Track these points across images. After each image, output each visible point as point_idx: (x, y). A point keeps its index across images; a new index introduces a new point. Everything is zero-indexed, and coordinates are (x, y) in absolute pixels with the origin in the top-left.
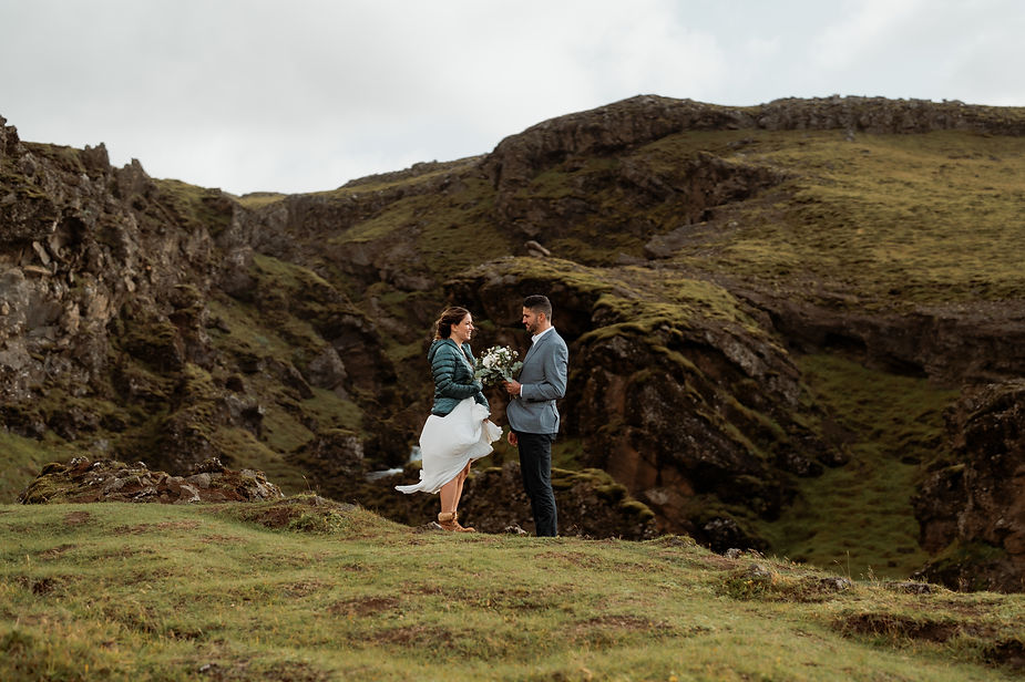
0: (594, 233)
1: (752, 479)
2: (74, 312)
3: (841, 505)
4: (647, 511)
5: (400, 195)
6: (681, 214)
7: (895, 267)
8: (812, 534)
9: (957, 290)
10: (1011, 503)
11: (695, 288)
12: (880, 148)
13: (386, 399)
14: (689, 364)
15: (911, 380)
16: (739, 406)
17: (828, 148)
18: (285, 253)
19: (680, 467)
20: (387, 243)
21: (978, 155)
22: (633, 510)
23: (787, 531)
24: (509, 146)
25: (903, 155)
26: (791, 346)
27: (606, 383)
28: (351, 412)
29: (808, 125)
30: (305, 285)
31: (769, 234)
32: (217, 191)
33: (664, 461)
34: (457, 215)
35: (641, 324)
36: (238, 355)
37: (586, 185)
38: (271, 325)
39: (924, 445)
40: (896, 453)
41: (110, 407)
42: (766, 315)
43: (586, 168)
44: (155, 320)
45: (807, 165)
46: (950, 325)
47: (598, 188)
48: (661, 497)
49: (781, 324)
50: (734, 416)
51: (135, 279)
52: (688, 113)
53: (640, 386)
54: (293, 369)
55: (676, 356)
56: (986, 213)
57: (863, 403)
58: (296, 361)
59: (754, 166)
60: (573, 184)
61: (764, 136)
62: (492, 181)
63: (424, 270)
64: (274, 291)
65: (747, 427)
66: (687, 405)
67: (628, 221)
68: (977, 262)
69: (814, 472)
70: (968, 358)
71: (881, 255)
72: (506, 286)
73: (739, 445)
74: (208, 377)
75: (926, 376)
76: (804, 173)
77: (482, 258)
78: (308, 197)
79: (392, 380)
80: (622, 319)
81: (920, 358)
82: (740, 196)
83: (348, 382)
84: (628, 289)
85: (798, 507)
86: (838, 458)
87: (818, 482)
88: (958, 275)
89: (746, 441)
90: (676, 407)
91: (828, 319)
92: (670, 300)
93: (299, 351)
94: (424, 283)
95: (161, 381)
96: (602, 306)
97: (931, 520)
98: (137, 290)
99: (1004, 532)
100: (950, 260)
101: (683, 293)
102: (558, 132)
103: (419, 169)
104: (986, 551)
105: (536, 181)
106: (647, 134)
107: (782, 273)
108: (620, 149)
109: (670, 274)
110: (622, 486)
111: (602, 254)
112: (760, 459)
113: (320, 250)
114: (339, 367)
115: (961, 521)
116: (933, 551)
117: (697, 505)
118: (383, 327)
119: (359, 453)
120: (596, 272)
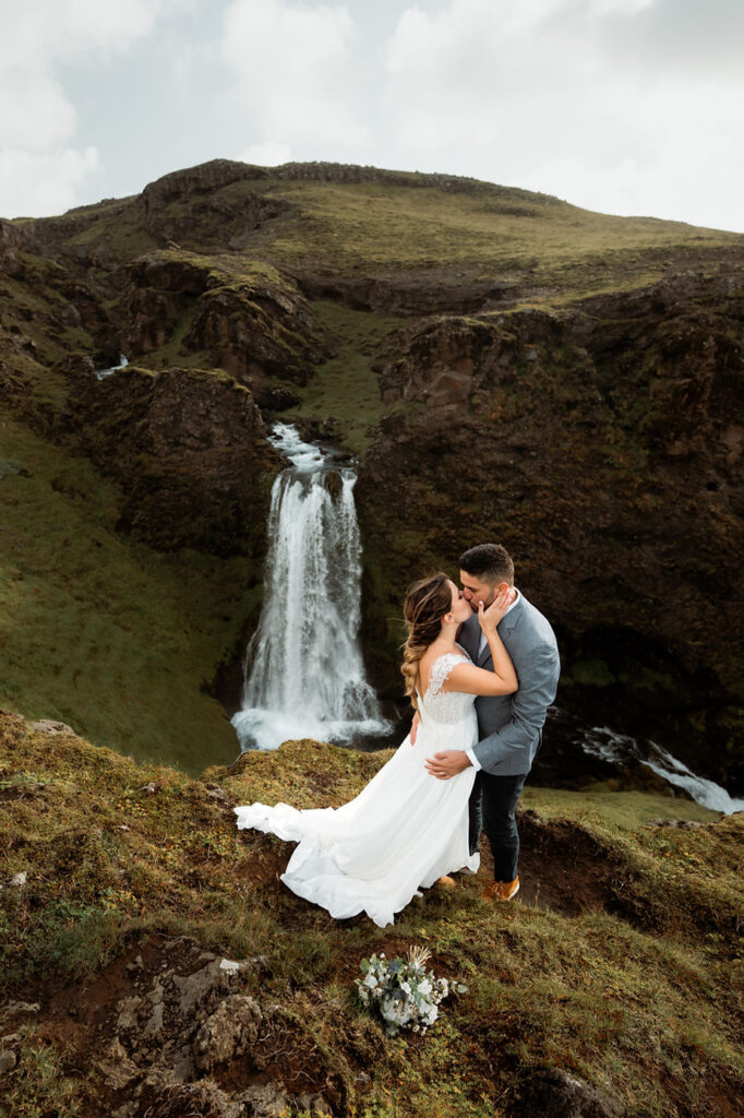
0: (199, 238)
1: (293, 367)
3: (336, 378)
4: (247, 390)
5: (97, 218)
6: (243, 227)
7: (355, 254)
8: (323, 394)
9: (386, 266)
10: (431, 381)
11: (259, 266)
12: (339, 190)
13: (104, 331)
14: (259, 308)
15: (365, 314)
16: (285, 329)
17: (315, 190)
18: (38, 252)
19: (258, 363)
20: (95, 244)
21: (383, 196)
22: (240, 391)
23: (311, 392)
24: (151, 189)
25: (349, 195)
26: (307, 296)
27: (217, 320)
28: (88, 340)
29: (302, 177)
30: (51, 269)
31: (291, 236)
33: (250, 360)
34: (129, 229)
35: (233, 287)
36: (20, 310)
37: (193, 211)
38: (37, 293)
39: (373, 347)
40: (359, 351)
42: (294, 280)
43: (193, 202)
45: (304, 199)
46: (384, 284)
47: (200, 212)
48: (249, 379)
49: (302, 285)
50: (282, 335)
52: (243, 170)
53: (235, 321)
54: (52, 317)
55: (253, 304)
56: (394, 225)
57: (343, 325)
58: (53, 313)
59: (279, 200)
60: (186, 210)
61: (281, 183)
62: (144, 209)
63: (115, 260)
64: (35, 274)
65: (289, 340)
66: (259, 330)
67: (216, 231)
68: (393, 251)
69: (322, 362)
70: (392, 302)
71: (347, 247)
72: (160, 267)
73: (286, 350)
75: (372, 311)
76: (304, 204)
77: (144, 252)
78: (48, 219)
79: (106, 320)
81: (369, 302)
82: (273, 216)
83: (83, 322)
84: (223, 267)
85: (315, 380)
86: (333, 354)
87: (324, 367)
88: (385, 258)
89: (289, 348)
90: (254, 331)
91: (325, 282)
92: (246, 273)
93: (54, 307)
96: (212, 277)
97: (387, 388)
99: (427, 396)
100: (381, 250)
101: (253, 269)
102: (176, 180)
103: (105, 203)
104: (417, 405)
105: (167, 209)
106: (222, 182)
107: (301, 258)
108: (208, 191)
109: (244, 258)
110: (233, 378)
111: (206, 248)
112: (295, 357)
113: (59, 250)
114: (77, 314)
115: (406, 391)
116: (387, 404)
117: (267, 382)
118: (98, 291)
119: (91, 364)
120: (207, 258)
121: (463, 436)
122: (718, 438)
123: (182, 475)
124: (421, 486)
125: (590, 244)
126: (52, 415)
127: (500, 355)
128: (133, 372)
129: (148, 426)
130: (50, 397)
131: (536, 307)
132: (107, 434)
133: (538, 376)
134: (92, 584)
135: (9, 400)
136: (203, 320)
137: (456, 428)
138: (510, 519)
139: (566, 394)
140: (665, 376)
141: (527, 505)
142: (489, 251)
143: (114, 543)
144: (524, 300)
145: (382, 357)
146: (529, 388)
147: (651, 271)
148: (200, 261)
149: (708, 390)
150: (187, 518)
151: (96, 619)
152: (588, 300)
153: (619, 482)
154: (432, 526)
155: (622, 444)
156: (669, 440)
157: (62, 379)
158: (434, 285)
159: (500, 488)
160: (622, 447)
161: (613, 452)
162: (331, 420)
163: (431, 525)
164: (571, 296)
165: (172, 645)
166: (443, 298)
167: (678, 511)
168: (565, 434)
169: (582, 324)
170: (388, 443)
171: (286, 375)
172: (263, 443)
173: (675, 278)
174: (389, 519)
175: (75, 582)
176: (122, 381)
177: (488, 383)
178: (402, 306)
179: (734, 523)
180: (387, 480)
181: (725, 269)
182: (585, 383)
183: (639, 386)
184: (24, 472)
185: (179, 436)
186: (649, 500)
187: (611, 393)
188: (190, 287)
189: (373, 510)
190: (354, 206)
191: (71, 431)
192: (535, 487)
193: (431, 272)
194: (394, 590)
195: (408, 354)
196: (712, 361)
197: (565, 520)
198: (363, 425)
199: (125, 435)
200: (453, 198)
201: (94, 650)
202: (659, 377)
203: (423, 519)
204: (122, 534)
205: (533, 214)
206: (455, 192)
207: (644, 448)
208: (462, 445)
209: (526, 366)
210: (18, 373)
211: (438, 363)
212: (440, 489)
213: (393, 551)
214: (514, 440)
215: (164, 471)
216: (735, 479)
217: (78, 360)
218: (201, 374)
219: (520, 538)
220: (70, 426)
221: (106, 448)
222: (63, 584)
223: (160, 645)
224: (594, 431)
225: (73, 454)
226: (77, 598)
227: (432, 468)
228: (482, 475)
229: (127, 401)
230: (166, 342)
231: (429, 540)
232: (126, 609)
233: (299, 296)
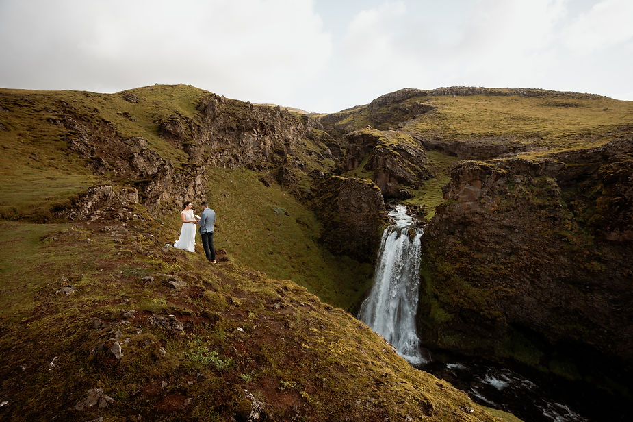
1: (412, 180)
4: (380, 189)
7: (454, 130)
8: (425, 194)
9: (468, 135)
10: (460, 190)
11: (403, 136)
12: (461, 100)
14: (398, 154)
15: (453, 157)
16: (410, 163)
18: (320, 128)
19: (395, 177)
22: (376, 189)
23: (419, 193)
25: (467, 101)
26: (426, 149)
27: (379, 158)
28: (333, 163)
30: (324, 135)
31: (427, 121)
33: (391, 176)
35: (387, 145)
38: (316, 144)
42: (420, 142)
43: (392, 106)
44: (281, 145)
46: (464, 144)
48: (390, 184)
49: (424, 144)
50: (409, 166)
54: (320, 154)
55: (395, 152)
57: (441, 163)
58: (321, 152)
59: (428, 105)
65: (412, 168)
66: (397, 163)
69: (428, 179)
70: (468, 152)
71: (452, 127)
72: (359, 135)
73: (409, 173)
74: (292, 157)
75: (457, 156)
80: (383, 143)
81: (456, 152)
82: (423, 112)
83: (332, 156)
84: (387, 136)
85: (423, 187)
86: (434, 176)
87: (428, 181)
88: (469, 131)
89: (412, 172)
90: (394, 164)
91: (433, 142)
93: (321, 150)
96: (380, 140)
97: (446, 193)
99: (458, 197)
100: (469, 128)
101: (400, 137)
102: (385, 98)
104: (454, 201)
107: (426, 131)
109: (399, 132)
110: (374, 183)
112: (414, 176)
114: (330, 153)
115: (449, 194)
117: (398, 186)
120: (382, 132)
121: (476, 218)
123: (348, 223)
124: (454, 241)
125: (589, 123)
126: (303, 192)
127: (496, 179)
129: (338, 200)
130: (304, 185)
132: (322, 202)
133: (520, 191)
136: (373, 158)
137: (473, 214)
138: (504, 264)
139: (537, 201)
141: (513, 258)
142: (528, 128)
143: (315, 248)
146: (513, 197)
148: (377, 133)
150: (347, 242)
152: (562, 153)
153: (573, 252)
156: (606, 231)
157: (310, 179)
158: (489, 145)
159: (497, 247)
160: (576, 233)
161: (569, 235)
162: (424, 206)
163: (458, 261)
164: (554, 151)
165: (328, 295)
166: (492, 151)
168: (537, 222)
169: (553, 166)
170: (438, 218)
171: (409, 184)
172: (383, 212)
174: (437, 255)
177: (491, 192)
178: (472, 154)
180: (437, 236)
182: (552, 196)
183: (592, 200)
184: (286, 214)
185: (349, 206)
187: (572, 203)
188: (372, 144)
189: (429, 249)
191: (309, 200)
192: (518, 249)
193: (490, 138)
194: (437, 291)
197: (537, 269)
199: (330, 203)
203: (454, 257)
204: (319, 245)
205: (577, 105)
206: (529, 97)
207: (592, 235)
208: (476, 223)
209: (513, 185)
210: (294, 175)
211: (464, 182)
212: (464, 243)
213: (438, 271)
214: (505, 222)
215: (341, 220)
219: (509, 275)
220: (310, 198)
221: (321, 208)
223: (322, 295)
224: (556, 222)
225: (308, 209)
226: (292, 267)
227: (462, 232)
228: (486, 239)
229: (333, 190)
230: (358, 166)
231: (456, 269)
232: (312, 276)
233: (420, 148)
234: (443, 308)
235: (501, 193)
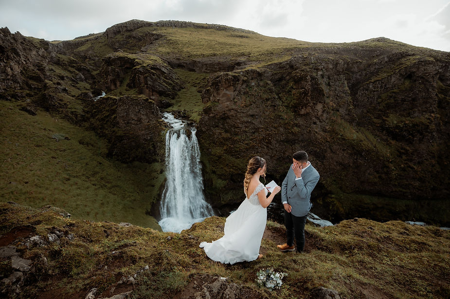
0: (129, 47)
1: (169, 92)
2: (9, 70)
3: (185, 96)
4: (153, 102)
5: (88, 40)
6: (146, 43)
7: (188, 52)
8: (181, 101)
9: (199, 56)
10: (220, 95)
11: (153, 57)
12: (179, 30)
13: (94, 82)
14: (155, 72)
15: (194, 72)
16: (165, 79)
17: (170, 30)
18: (65, 54)
19: (156, 91)
20: (87, 51)
21: (195, 32)
22: (151, 102)
23: (176, 101)
24: (109, 30)
25: (183, 31)
26: (172, 67)
27: (140, 77)
28: (88, 86)
29: (166, 26)
30: (70, 60)
31: (164, 46)
32: (43, 39)
33: (153, 91)
34: (101, 45)
35: (145, 65)
36: (59, 76)
37: (126, 38)
38: (65, 69)
39: (197, 84)
40: (192, 85)
41: (28, 92)
42: (167, 62)
43: (125, 35)
44: (34, 70)
45: (167, 33)
46: (199, 62)
47: (128, 38)
48: (154, 97)
49: (169, 63)
50: (164, 81)
51: (25, 61)
52: (144, 23)
53: (146, 77)
54: (73, 78)
55: (152, 71)
56: (201, 42)
57: (186, 77)
58: (73, 76)
59: (158, 34)
60: (123, 38)
61: (158, 28)
62: (107, 37)
63: (96, 56)
64: (64, 62)
65: (167, 83)
66: (155, 80)
67: (135, 45)
68: (201, 51)
69: (179, 90)
70: (203, 68)
71: (185, 50)
72: (116, 59)
73: (166, 87)
74: (52, 83)
75: (196, 71)
76: (168, 35)
77: (109, 53)
78: (67, 41)
79: (95, 78)
80: (141, 64)
81: (194, 68)
82: (156, 39)
83: (86, 80)
84: (140, 58)
85: (177, 96)
86: (183, 87)
87: (180, 92)
88: (199, 53)
90: (154, 81)
91: (177, 62)
92: (149, 60)
93: (73, 74)
94: (97, 59)
95: (40, 85)
96: (136, 62)
97: (204, 98)
98: (26, 63)
99: (219, 100)
100: (197, 50)
101: (151, 58)
102: (118, 27)
103: (90, 35)
104: (216, 103)
105: (116, 37)
106: (136, 27)
107: (168, 54)
108: (131, 31)
109: (147, 55)
110: (148, 98)
111: (132, 51)
112: (170, 89)
113: (73, 53)
114: (83, 77)
115: (211, 99)
116: (205, 104)
117: (160, 98)
118: (90, 68)
119: (92, 95)
120: (133, 55)
121: (232, 113)
122: (315, 107)
123: (131, 134)
124: (219, 131)
125: (267, 47)
126: (77, 115)
127: (242, 85)
128: (109, 97)
129: (116, 117)
131: (252, 68)
132: (100, 122)
133: (256, 91)
134: (99, 179)
135: (58, 111)
136: (134, 77)
137: (230, 110)
138: (251, 140)
139: (265, 96)
140: (296, 88)
141: (256, 134)
142: (234, 50)
143: (106, 163)
144: (248, 66)
145: (201, 87)
146: (253, 95)
147: (288, 55)
148: (131, 56)
149: (310, 92)
150: (134, 150)
151: (102, 192)
152: (269, 65)
153: (285, 124)
154: (225, 145)
155: (285, 111)
156: (300, 109)
157: (80, 102)
158: (217, 62)
159: (247, 129)
160: (285, 113)
161: (283, 114)
162: (185, 110)
164: (263, 64)
165: (133, 198)
167: (305, 132)
168: (267, 109)
169: (268, 73)
170: (207, 117)
171: (167, 96)
172: (161, 120)
173: (295, 57)
174: (209, 144)
175: (91, 178)
176: (105, 101)
177: (239, 94)
178: (206, 69)
179: (323, 134)
180: (207, 130)
181: (310, 54)
182: (271, 92)
183: (288, 92)
184: (66, 138)
185: (129, 120)
186: (296, 129)
187: (280, 95)
188: (128, 66)
189: (203, 141)
190: (186, 35)
191: (85, 121)
192: (259, 128)
193: (215, 57)
194: (214, 169)
195: (211, 86)
196: (310, 83)
197: (270, 138)
198: (197, 112)
199: (108, 121)
200: (220, 32)
201: (102, 204)
202: (294, 89)
203: (221, 142)
204: (109, 158)
205: (247, 37)
206: (220, 30)
207: (292, 112)
208: (232, 116)
209: (251, 87)
210: (61, 100)
211: (222, 88)
212: (226, 131)
213: (212, 155)
214: (250, 113)
215: (124, 133)
216: (321, 120)
217: (86, 94)
218: (135, 97)
219: (256, 146)
220: (84, 119)
221: (100, 127)
222: (87, 180)
223: (128, 199)
224: (276, 108)
225: (87, 129)
226: (93, 185)
227: (222, 124)
228: (240, 126)
229: (107, 108)
230: (120, 86)
231: (224, 150)
232: (114, 187)
233: (169, 67)
234: (220, 178)
235: (244, 93)
